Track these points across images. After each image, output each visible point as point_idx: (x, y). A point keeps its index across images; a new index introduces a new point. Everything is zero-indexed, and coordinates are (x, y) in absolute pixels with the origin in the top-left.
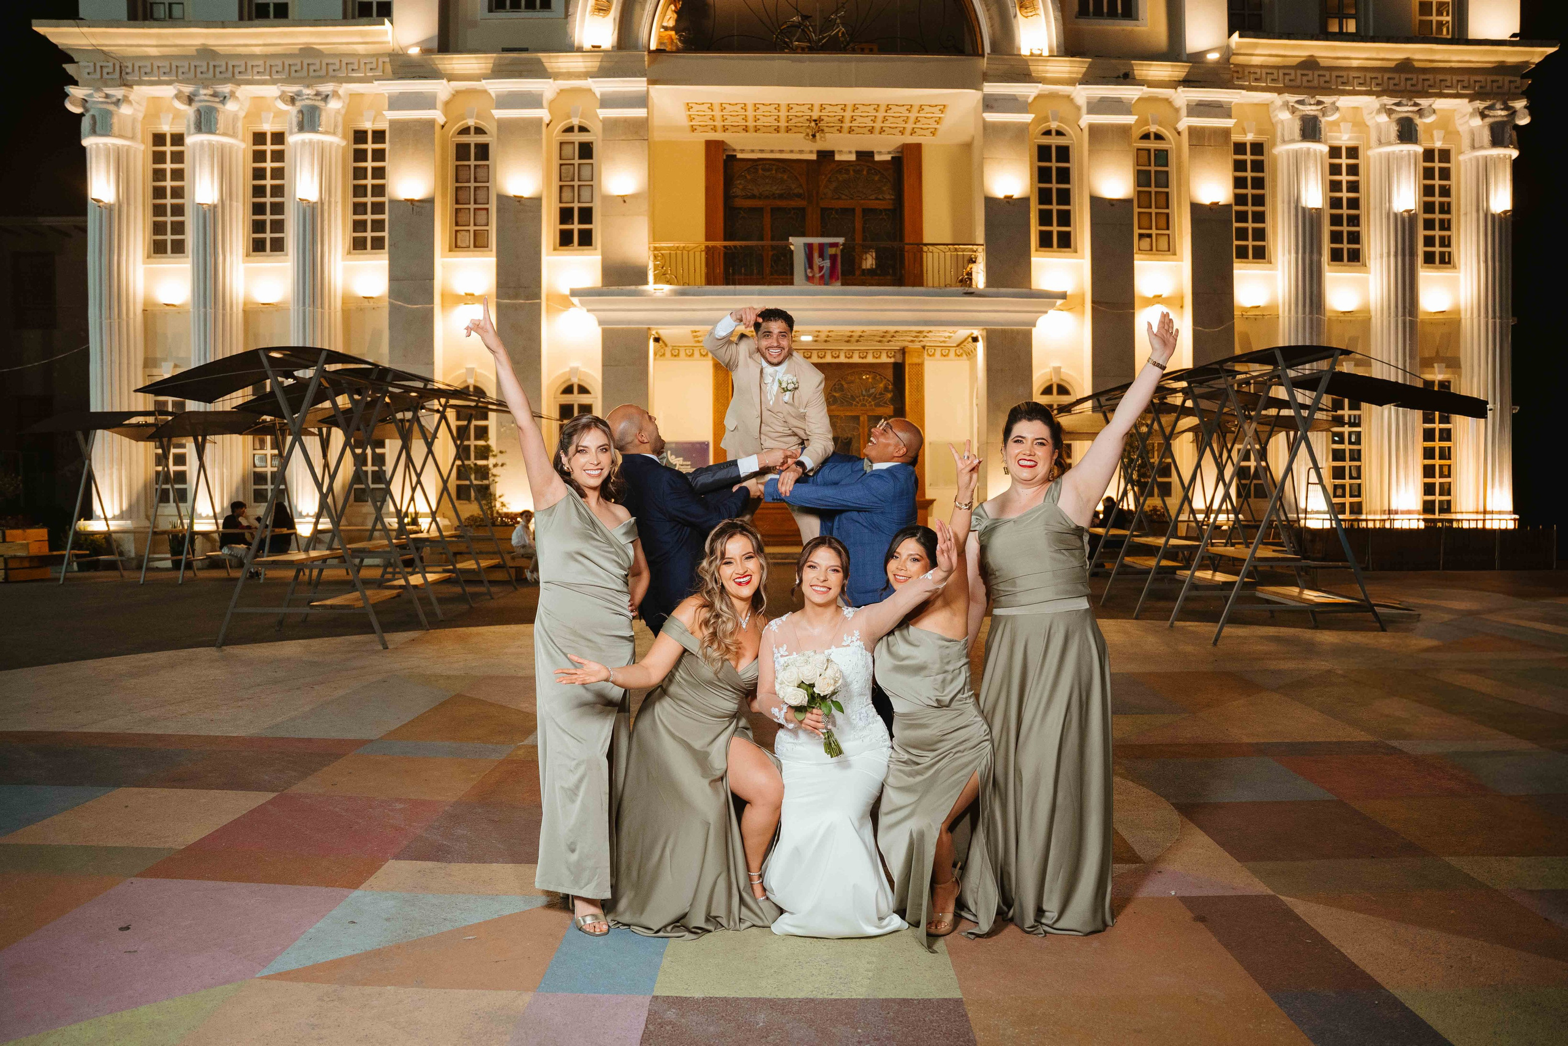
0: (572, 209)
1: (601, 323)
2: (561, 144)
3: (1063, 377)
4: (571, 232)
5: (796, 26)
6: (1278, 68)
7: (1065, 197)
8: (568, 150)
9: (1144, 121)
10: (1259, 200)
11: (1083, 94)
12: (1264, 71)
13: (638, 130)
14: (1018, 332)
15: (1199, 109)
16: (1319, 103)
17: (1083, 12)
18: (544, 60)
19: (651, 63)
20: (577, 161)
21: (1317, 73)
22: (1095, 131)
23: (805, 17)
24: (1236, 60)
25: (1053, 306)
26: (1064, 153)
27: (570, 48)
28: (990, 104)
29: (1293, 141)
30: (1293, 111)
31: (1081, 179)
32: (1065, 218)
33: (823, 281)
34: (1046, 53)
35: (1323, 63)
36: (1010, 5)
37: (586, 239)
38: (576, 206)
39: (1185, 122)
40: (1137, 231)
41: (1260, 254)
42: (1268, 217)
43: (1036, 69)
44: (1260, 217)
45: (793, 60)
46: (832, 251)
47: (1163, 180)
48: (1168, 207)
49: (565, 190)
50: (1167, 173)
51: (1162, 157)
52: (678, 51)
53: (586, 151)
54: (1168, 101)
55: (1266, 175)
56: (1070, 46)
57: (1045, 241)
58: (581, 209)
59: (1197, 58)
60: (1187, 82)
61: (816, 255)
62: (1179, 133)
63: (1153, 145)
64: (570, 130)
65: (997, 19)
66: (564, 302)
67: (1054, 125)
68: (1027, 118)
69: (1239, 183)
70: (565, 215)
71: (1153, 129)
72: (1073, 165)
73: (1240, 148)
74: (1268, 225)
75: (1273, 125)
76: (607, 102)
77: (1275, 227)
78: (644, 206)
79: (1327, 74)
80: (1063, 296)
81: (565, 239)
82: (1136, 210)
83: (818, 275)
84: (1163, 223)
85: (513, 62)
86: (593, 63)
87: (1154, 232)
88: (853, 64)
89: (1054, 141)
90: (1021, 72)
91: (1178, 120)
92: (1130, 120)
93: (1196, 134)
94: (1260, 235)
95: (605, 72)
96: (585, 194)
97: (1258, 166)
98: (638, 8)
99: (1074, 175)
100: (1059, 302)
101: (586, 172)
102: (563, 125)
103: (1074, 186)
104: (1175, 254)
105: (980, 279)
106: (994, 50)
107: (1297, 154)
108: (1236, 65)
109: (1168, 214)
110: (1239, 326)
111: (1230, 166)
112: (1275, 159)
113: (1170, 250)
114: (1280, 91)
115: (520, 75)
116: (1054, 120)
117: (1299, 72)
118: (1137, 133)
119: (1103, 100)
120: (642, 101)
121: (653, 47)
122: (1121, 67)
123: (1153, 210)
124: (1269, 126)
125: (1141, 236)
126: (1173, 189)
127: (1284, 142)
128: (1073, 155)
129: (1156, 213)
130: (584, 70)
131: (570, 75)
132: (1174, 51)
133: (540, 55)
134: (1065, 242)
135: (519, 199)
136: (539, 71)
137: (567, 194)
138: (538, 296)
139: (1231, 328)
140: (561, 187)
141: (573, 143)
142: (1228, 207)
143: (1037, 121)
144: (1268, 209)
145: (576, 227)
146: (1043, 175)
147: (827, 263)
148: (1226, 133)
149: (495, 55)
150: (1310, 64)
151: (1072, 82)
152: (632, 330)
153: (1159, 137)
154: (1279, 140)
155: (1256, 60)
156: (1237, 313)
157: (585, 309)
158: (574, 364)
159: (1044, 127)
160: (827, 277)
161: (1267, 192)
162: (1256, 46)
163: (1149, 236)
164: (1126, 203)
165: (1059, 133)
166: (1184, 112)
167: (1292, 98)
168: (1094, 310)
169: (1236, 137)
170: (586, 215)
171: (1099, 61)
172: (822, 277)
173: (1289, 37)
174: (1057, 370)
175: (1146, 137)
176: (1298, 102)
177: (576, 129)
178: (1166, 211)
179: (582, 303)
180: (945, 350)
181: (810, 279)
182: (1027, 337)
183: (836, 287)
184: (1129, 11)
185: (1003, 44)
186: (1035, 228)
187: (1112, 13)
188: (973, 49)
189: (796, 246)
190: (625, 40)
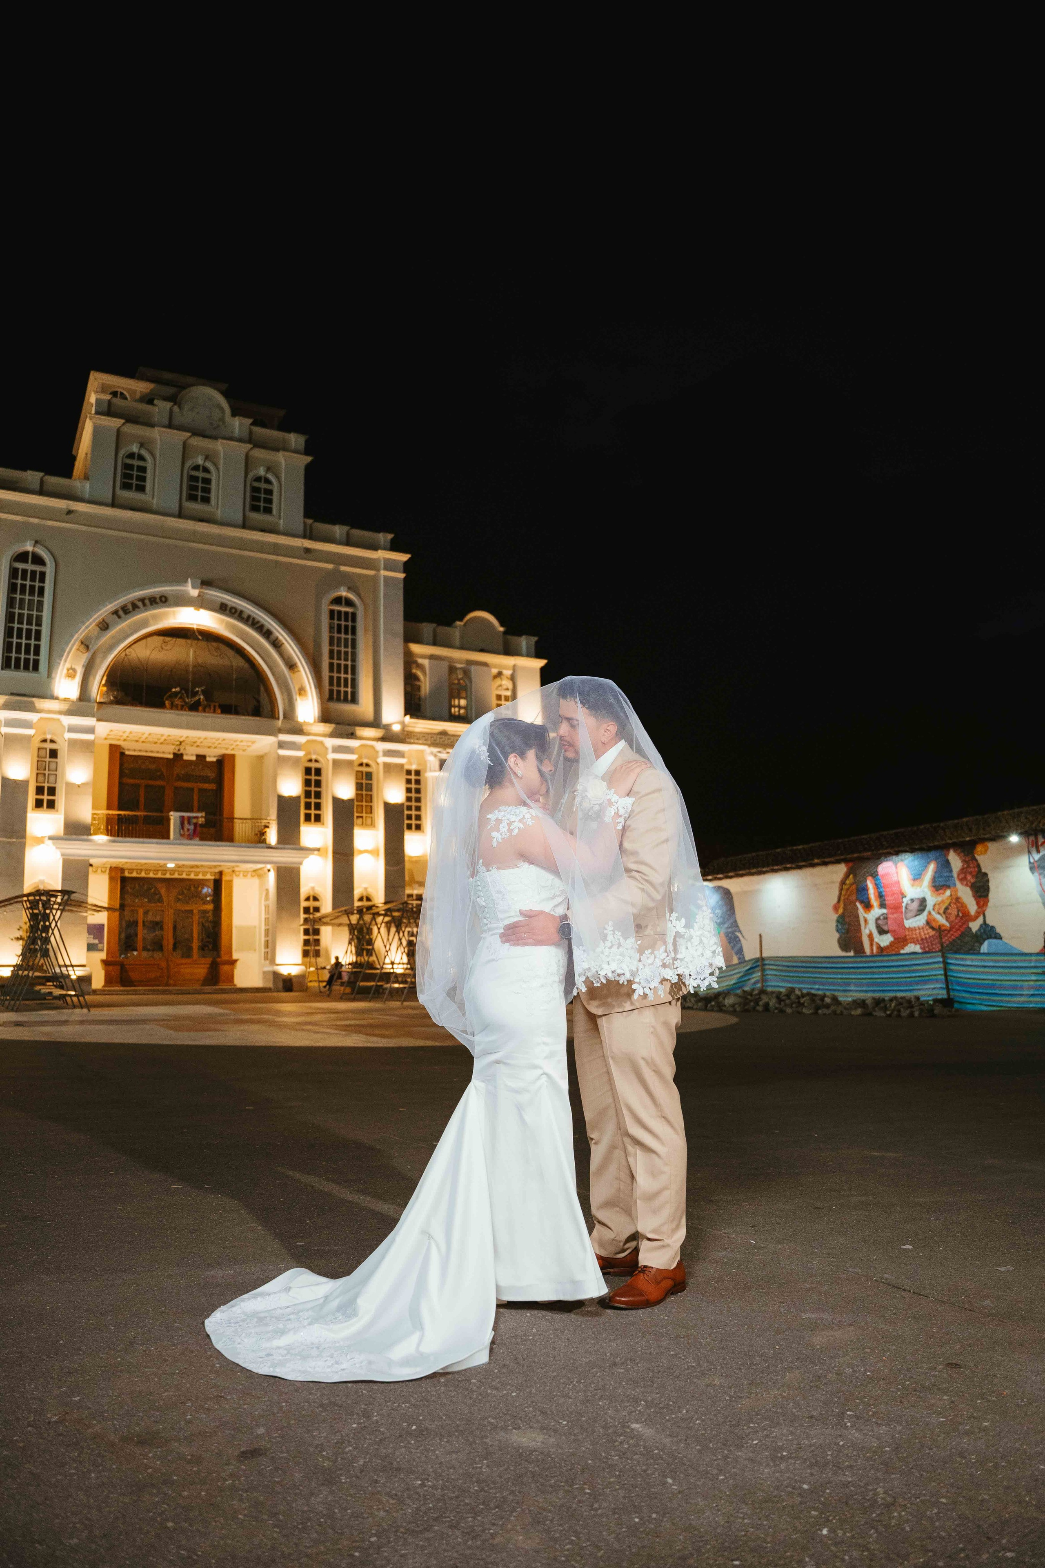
0: (43, 787)
1: (62, 855)
2: (39, 749)
3: (316, 892)
4: (42, 801)
5: (176, 694)
6: (428, 734)
7: (318, 795)
8: (42, 753)
9: (360, 757)
10: (418, 800)
11: (331, 742)
12: (422, 735)
13: (87, 747)
14: (293, 868)
15: (389, 753)
16: (448, 753)
17: (331, 698)
18: (35, 702)
19: (98, 709)
20: (48, 759)
21: (447, 737)
22: (336, 763)
23: (181, 689)
24: (407, 729)
25: (313, 854)
26: (318, 772)
27: (53, 697)
28: (281, 745)
29: (435, 771)
30: (435, 756)
31: (327, 786)
32: (318, 806)
33: (190, 837)
34: (312, 721)
35: (450, 733)
36: (294, 693)
37: (51, 805)
38: (46, 785)
39: (382, 759)
40: (356, 815)
41: (418, 827)
42: (423, 808)
43: (306, 728)
44: (418, 809)
45: (178, 715)
46: (195, 821)
47: (369, 788)
48: (371, 802)
49: (39, 775)
50: (371, 784)
51: (369, 776)
52: (111, 703)
53: (54, 754)
54: (372, 747)
55: (422, 786)
56: (325, 717)
57: (308, 818)
58: (49, 788)
59: (387, 727)
60: (383, 739)
61: (186, 822)
62: (378, 764)
63: (365, 769)
64: (45, 741)
65: (287, 701)
66: (40, 841)
67: (314, 757)
68: (301, 754)
69: (409, 790)
70: (40, 790)
71: (365, 761)
72: (323, 778)
73: (409, 772)
74: (422, 813)
75: (425, 762)
76: (72, 729)
77: (426, 814)
78: (91, 790)
79: (452, 738)
80: (318, 850)
81: (39, 804)
82: (356, 803)
83: (187, 833)
84: (369, 810)
85: (17, 702)
86: (64, 707)
87: (364, 815)
88: (210, 719)
89: (313, 765)
90: (298, 730)
91: (377, 757)
92: (353, 757)
93: (388, 767)
94: (418, 818)
95: (70, 712)
96: (52, 778)
97: (418, 782)
98: (91, 678)
99: (323, 784)
100: (316, 852)
101: (53, 766)
102: (42, 737)
103: (323, 789)
104: (374, 827)
105: (272, 836)
106: (285, 717)
107: (437, 778)
108: (408, 732)
109: (371, 806)
110: (407, 865)
111: (404, 782)
112: (426, 778)
113: (372, 825)
114: (429, 745)
115: (20, 710)
116: (315, 753)
117: (439, 737)
118: (357, 763)
119: (340, 747)
120: (91, 730)
121: (98, 701)
122: (350, 729)
123: (364, 804)
124: (424, 762)
125: (358, 817)
126: (374, 793)
127: (431, 771)
128: (323, 772)
129: (366, 806)
130: (58, 710)
131: (49, 712)
132: (376, 723)
133: (34, 700)
134: (318, 819)
135: (15, 781)
136: (32, 709)
137: (41, 778)
138: (24, 836)
139: (403, 868)
140: (37, 774)
141: (46, 749)
142: (402, 805)
143: (306, 755)
144: (422, 804)
145: (45, 797)
146: (307, 783)
147: (192, 827)
148: (402, 766)
149: (7, 697)
150: (444, 733)
151: (324, 735)
152: (81, 860)
153: (367, 765)
154: (428, 769)
155: (417, 730)
156: (406, 859)
157: (54, 847)
158: (41, 878)
159: (309, 757)
160: (192, 833)
161: (422, 795)
162: (417, 723)
163: (362, 817)
164: (351, 801)
165: (316, 761)
166: (381, 754)
167: (435, 750)
168: (334, 857)
169: (407, 767)
170: (52, 791)
171: (338, 726)
172: (189, 835)
173: (433, 719)
174: (313, 888)
175: (361, 765)
176: (440, 752)
177: (48, 741)
178: (370, 804)
179: (54, 844)
180: (245, 874)
181: (182, 835)
182: (298, 870)
183: (196, 841)
184: (354, 700)
185: (290, 714)
186: (303, 812)
187: (346, 700)
188: (273, 715)
189: (174, 817)
190: (84, 695)
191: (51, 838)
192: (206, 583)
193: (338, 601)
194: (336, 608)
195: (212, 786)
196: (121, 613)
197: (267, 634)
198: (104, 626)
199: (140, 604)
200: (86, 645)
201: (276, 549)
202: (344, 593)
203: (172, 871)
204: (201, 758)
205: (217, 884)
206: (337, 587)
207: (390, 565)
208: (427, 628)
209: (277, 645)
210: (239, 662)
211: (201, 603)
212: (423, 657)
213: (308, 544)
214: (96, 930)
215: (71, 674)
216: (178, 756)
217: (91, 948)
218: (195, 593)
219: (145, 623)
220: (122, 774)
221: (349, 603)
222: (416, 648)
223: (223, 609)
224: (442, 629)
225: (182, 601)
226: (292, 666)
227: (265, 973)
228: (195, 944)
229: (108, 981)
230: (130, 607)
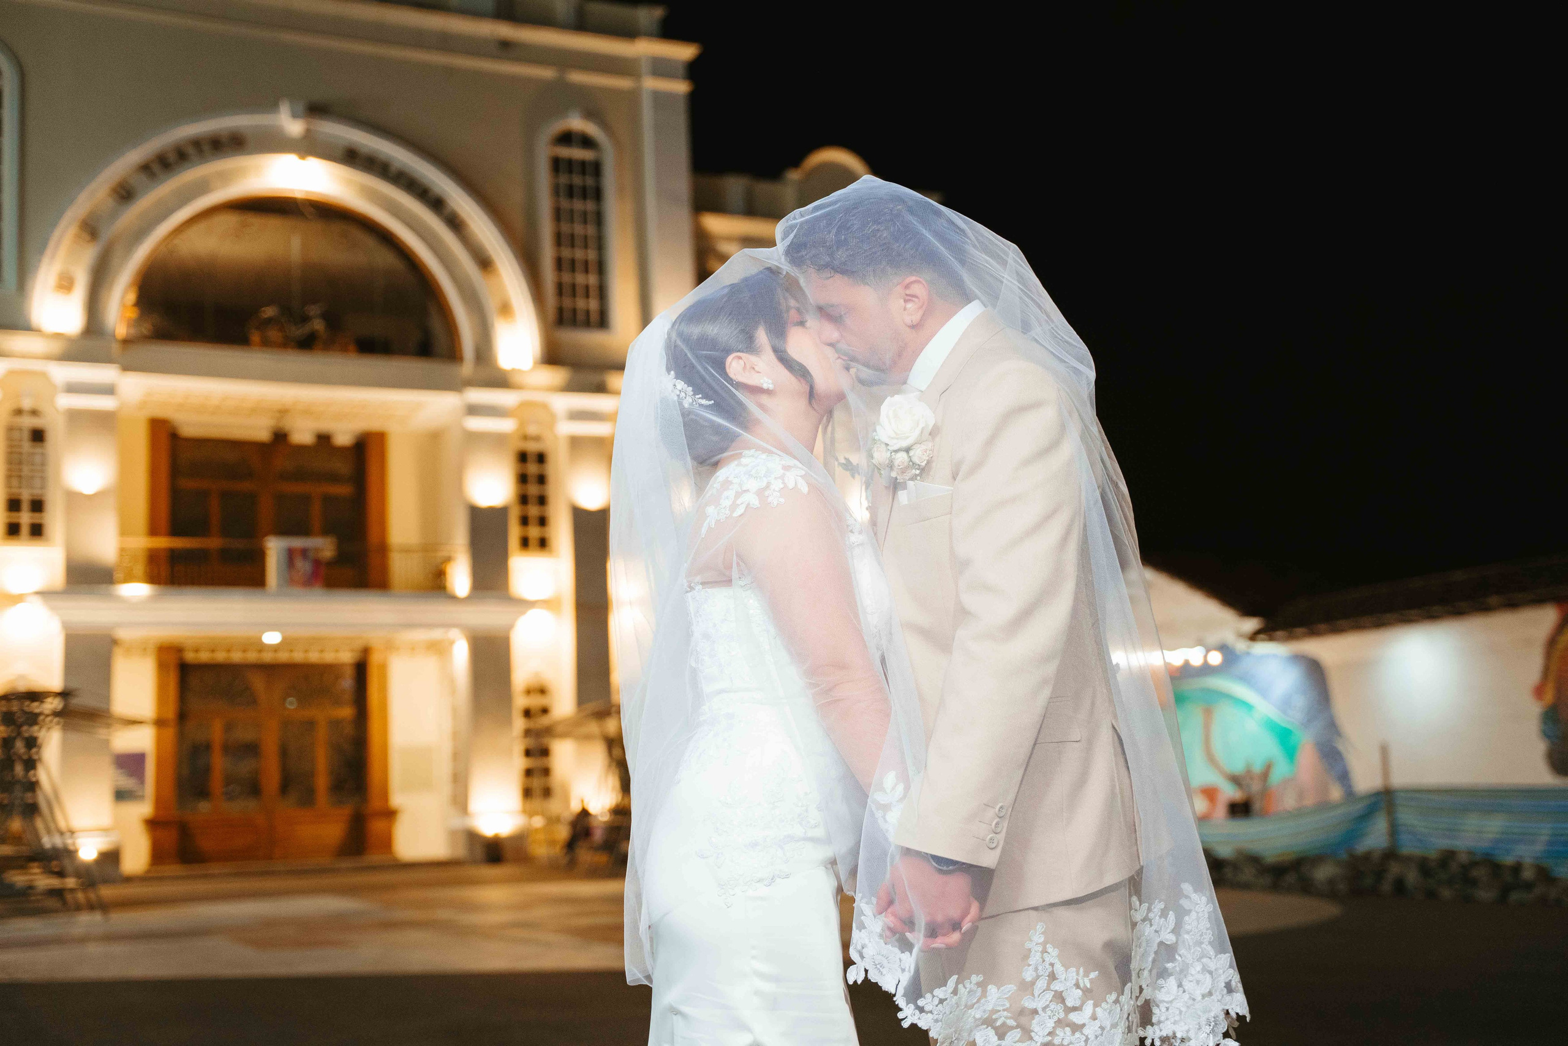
0: (20, 499)
1: (64, 625)
2: (8, 428)
3: (543, 678)
4: (20, 522)
5: (271, 319)
7: (542, 500)
8: (16, 436)
11: (562, 402)
13: (104, 420)
14: (499, 637)
17: (560, 322)
19: (121, 351)
20: (27, 447)
22: (574, 441)
23: (279, 311)
25: (534, 610)
26: (541, 458)
27: (30, 330)
28: (473, 410)
31: (558, 486)
32: (543, 521)
36: (491, 315)
37: (37, 531)
38: (26, 495)
43: (516, 379)
46: (314, 552)
49: (11, 476)
52: (147, 338)
53: (38, 436)
56: (552, 357)
57: (525, 543)
58: (31, 501)
61: (297, 557)
64: (19, 412)
65: (478, 329)
67: (531, 432)
68: (507, 426)
70: (13, 506)
72: (551, 470)
76: (72, 388)
78: (114, 504)
80: (545, 602)
81: (13, 530)
83: (298, 578)
86: (56, 347)
89: (532, 447)
90: (501, 381)
92: (604, 429)
95: (67, 358)
96: (37, 482)
98: (104, 292)
99: (552, 481)
100: (541, 606)
101: (37, 459)
102: (14, 406)
103: (552, 491)
105: (460, 579)
106: (475, 357)
116: (533, 425)
119: (581, 409)
120: (109, 390)
121: (121, 335)
122: (594, 377)
128: (550, 459)
130: (41, 352)
131: (24, 356)
134: (544, 543)
137: (15, 482)
140: (8, 474)
141: (23, 428)
143: (517, 428)
145: (25, 517)
146: (523, 479)
147: (309, 567)
151: (552, 390)
152: (100, 634)
157: (46, 611)
159: (522, 432)
160: (310, 577)
165: (537, 439)
168: (575, 614)
170: (37, 506)
171: (576, 371)
172: (303, 580)
174: (536, 672)
177: (26, 413)
179: (46, 604)
180: (413, 648)
181: (289, 582)
182: (507, 639)
183: (318, 591)
184: (602, 321)
185: (484, 353)
186: (514, 532)
187: (587, 324)
188: (453, 355)
189: (275, 548)
190: (94, 326)
191: (37, 593)
192: (316, 110)
193: (566, 138)
194: (565, 152)
195: (343, 490)
196: (156, 168)
197: (437, 204)
198: (125, 194)
199: (191, 150)
200: (90, 229)
201: (446, 42)
202: (577, 123)
203: (275, 648)
204: (324, 439)
205: (361, 669)
206: (561, 111)
207: (661, 68)
208: (735, 186)
209: (455, 223)
210: (385, 259)
211: (308, 147)
212: (729, 239)
213: (505, 30)
214: (132, 763)
215: (65, 284)
216: (280, 437)
217: (121, 795)
218: (294, 127)
219: (202, 188)
220: (175, 471)
221: (587, 142)
222: (715, 224)
223: (351, 157)
224: (764, 189)
225: (276, 143)
226: (485, 263)
227: (453, 834)
228: (322, 782)
229: (158, 855)
230: (172, 157)
